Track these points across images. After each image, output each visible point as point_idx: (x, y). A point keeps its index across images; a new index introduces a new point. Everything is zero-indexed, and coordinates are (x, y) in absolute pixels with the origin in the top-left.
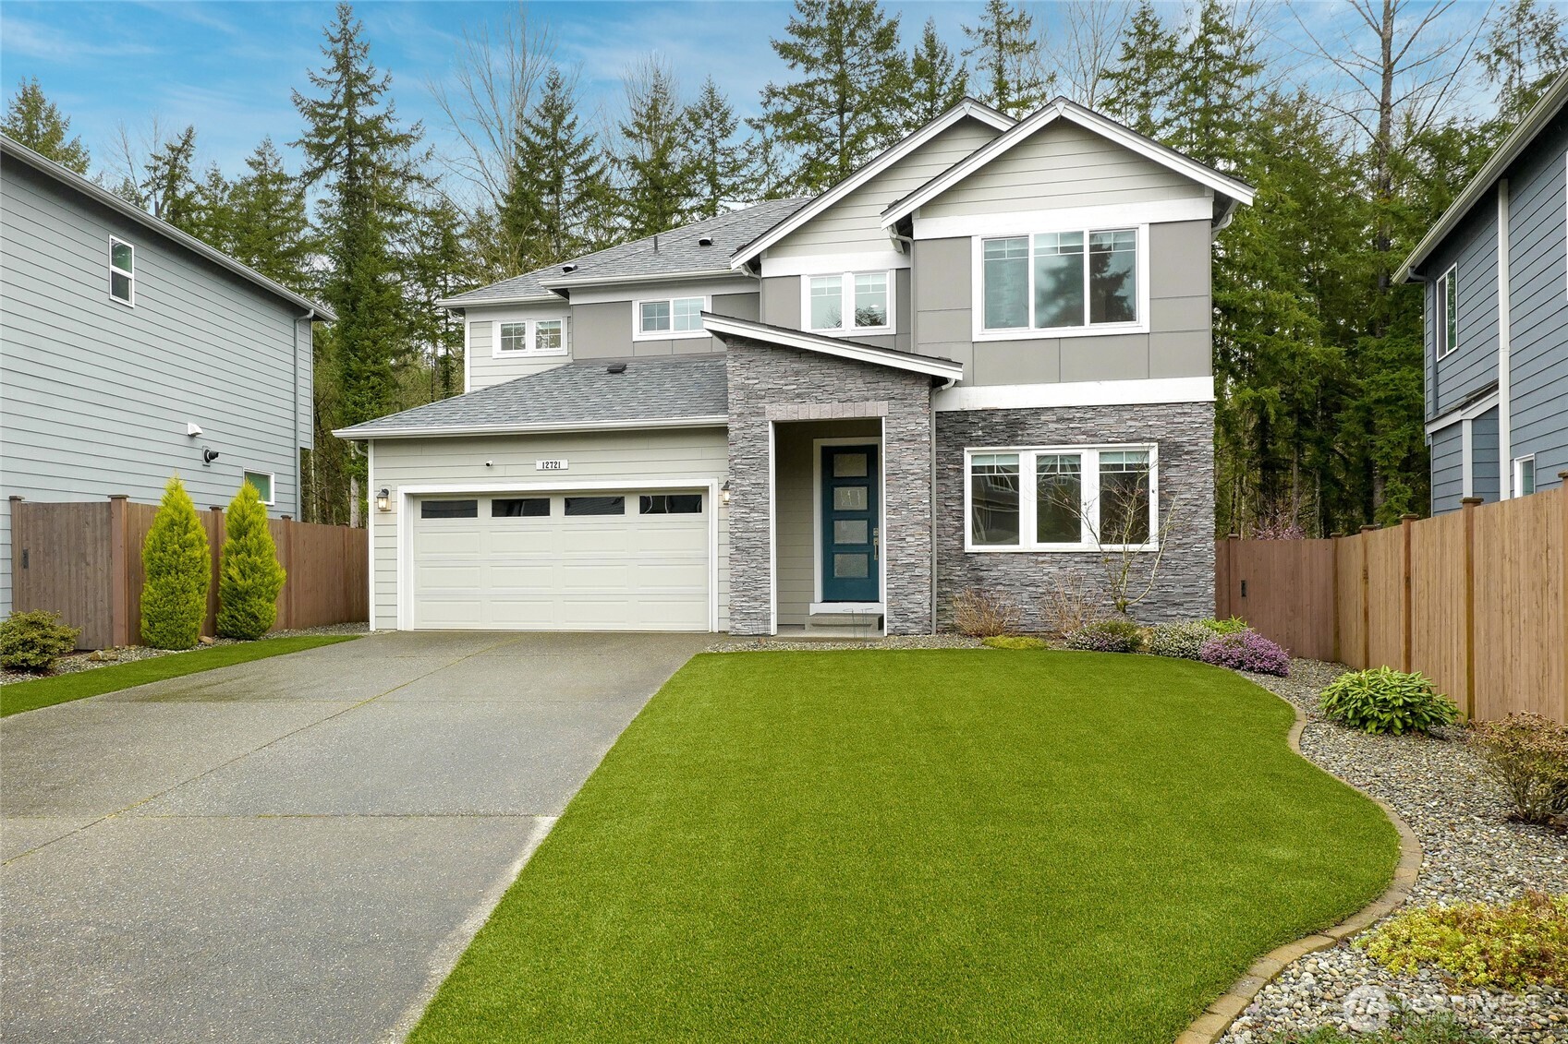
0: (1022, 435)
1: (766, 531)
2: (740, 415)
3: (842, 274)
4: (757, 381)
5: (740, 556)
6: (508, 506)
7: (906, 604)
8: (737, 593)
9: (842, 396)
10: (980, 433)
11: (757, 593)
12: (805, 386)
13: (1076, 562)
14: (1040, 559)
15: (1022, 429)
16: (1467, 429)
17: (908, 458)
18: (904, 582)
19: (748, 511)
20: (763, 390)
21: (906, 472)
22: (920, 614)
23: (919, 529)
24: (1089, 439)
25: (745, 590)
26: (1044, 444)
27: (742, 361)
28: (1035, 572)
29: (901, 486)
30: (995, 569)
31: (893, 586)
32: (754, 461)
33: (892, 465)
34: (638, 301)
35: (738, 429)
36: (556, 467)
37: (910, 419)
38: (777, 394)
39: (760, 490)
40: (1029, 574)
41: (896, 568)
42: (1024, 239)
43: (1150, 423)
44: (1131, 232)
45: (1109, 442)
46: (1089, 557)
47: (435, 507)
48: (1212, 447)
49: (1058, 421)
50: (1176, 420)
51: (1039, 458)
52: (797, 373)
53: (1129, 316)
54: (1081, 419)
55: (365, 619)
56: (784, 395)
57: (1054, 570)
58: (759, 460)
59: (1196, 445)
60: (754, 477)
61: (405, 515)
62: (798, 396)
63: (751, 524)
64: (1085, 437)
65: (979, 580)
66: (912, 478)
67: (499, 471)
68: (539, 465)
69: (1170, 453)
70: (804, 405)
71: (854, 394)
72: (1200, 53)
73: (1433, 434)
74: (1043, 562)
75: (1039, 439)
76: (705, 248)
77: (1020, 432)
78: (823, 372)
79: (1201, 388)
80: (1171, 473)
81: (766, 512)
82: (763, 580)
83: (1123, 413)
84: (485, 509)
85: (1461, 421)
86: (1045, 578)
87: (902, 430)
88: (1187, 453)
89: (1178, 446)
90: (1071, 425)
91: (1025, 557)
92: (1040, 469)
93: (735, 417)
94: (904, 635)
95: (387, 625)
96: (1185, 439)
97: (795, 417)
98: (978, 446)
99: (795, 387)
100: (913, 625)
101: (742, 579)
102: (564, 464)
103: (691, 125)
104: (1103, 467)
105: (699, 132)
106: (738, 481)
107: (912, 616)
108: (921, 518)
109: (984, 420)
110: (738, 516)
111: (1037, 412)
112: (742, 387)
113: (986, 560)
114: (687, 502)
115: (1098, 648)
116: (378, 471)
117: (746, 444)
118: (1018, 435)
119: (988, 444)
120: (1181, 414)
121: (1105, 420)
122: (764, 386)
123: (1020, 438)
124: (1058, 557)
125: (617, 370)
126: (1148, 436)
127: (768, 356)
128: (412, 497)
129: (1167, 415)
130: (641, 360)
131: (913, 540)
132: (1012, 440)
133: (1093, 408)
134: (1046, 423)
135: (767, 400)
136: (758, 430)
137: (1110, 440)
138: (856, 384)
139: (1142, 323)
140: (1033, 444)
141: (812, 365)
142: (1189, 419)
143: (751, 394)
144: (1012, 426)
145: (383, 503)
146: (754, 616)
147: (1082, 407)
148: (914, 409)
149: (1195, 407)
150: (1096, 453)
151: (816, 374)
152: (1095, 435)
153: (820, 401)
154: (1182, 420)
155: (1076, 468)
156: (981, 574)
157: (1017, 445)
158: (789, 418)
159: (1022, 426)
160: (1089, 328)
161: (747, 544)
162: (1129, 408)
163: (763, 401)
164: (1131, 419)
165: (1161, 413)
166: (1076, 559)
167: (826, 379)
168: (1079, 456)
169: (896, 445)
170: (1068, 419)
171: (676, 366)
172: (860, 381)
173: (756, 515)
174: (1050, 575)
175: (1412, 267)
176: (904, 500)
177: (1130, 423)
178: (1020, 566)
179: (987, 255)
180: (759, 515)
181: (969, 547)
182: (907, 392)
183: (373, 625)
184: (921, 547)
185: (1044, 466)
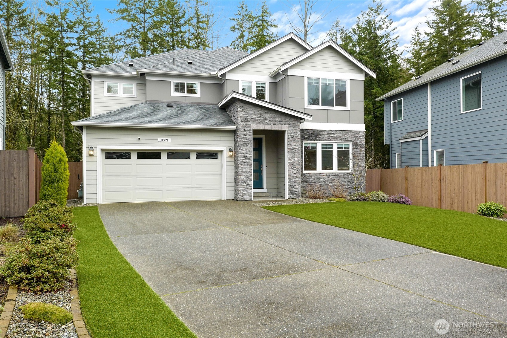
0: (318, 138)
1: (250, 166)
2: (242, 127)
4: (248, 116)
5: (242, 174)
6: (143, 155)
7: (293, 189)
8: (241, 187)
9: (274, 123)
10: (307, 136)
11: (248, 186)
12: (263, 118)
13: (332, 176)
14: (323, 175)
15: (318, 136)
16: (421, 142)
17: (294, 143)
18: (293, 182)
19: (245, 159)
20: (250, 119)
22: (298, 192)
23: (297, 166)
24: (335, 140)
25: (244, 185)
26: (324, 140)
27: (243, 108)
28: (322, 179)
29: (292, 152)
30: (311, 178)
31: (290, 183)
32: (247, 142)
33: (289, 145)
34: (173, 82)
35: (242, 131)
36: (166, 141)
37: (295, 131)
38: (254, 121)
39: (249, 152)
40: (320, 179)
41: (291, 178)
42: (318, 79)
43: (350, 136)
44: (345, 81)
45: (340, 141)
46: (335, 174)
47: (110, 154)
48: (365, 144)
49: (327, 134)
50: (356, 136)
51: (322, 145)
52: (261, 114)
53: (344, 105)
54: (333, 134)
56: (257, 121)
57: (326, 178)
58: (248, 142)
59: (361, 143)
60: (247, 148)
61: (99, 156)
62: (261, 122)
63: (246, 163)
64: (334, 139)
65: (307, 181)
66: (295, 149)
67: (142, 141)
68: (160, 140)
69: (355, 145)
70: (262, 125)
71: (278, 122)
73: (401, 142)
74: (324, 176)
75: (322, 139)
76: (191, 65)
77: (317, 137)
78: (269, 114)
79: (362, 127)
80: (355, 150)
81: (250, 160)
82: (250, 182)
83: (344, 133)
84: (134, 156)
85: (419, 140)
86: (324, 180)
87: (292, 134)
88: (359, 145)
89: (357, 143)
90: (331, 136)
91: (319, 174)
92: (322, 148)
93: (241, 127)
94: (293, 199)
95: (92, 202)
96: (358, 141)
97: (260, 129)
98: (306, 140)
99: (260, 119)
100: (296, 196)
101: (243, 182)
102: (169, 140)
104: (338, 148)
106: (242, 149)
107: (295, 193)
108: (298, 162)
109: (308, 133)
110: (242, 160)
111: (322, 131)
112: (243, 117)
113: (308, 175)
115: (361, 200)
116: (87, 140)
117: (243, 136)
118: (317, 138)
119: (309, 140)
120: (357, 134)
121: (339, 135)
122: (250, 118)
123: (317, 139)
124: (327, 174)
125: (170, 106)
126: (350, 140)
127: (251, 108)
128: (102, 150)
129: (354, 134)
130: (179, 103)
131: (295, 169)
132: (315, 139)
133: (336, 131)
134: (324, 134)
135: (251, 122)
136: (248, 132)
137: (341, 140)
138: (279, 119)
139: (348, 107)
140: (321, 141)
141: (265, 112)
142: (359, 136)
143: (246, 120)
144: (315, 135)
145: (91, 153)
146: (247, 194)
147: (334, 130)
148: (296, 128)
149: (361, 132)
150: (336, 144)
151: (267, 115)
152: (337, 139)
153: (268, 124)
154: (358, 136)
155: (332, 148)
156: (307, 179)
157: (317, 140)
158: (258, 129)
159: (318, 135)
160: (335, 108)
161: (244, 170)
162: (345, 131)
163: (250, 122)
164: (346, 135)
165: (353, 133)
166: (332, 175)
167: (270, 117)
168: (332, 145)
169: (291, 139)
170: (330, 134)
172: (280, 118)
173: (247, 160)
174: (326, 180)
175: (386, 97)
176: (293, 156)
177: (345, 136)
178: (318, 177)
179: (308, 83)
180: (248, 160)
181: (304, 171)
182: (294, 123)
183: (85, 201)
184: (298, 171)
185: (324, 147)
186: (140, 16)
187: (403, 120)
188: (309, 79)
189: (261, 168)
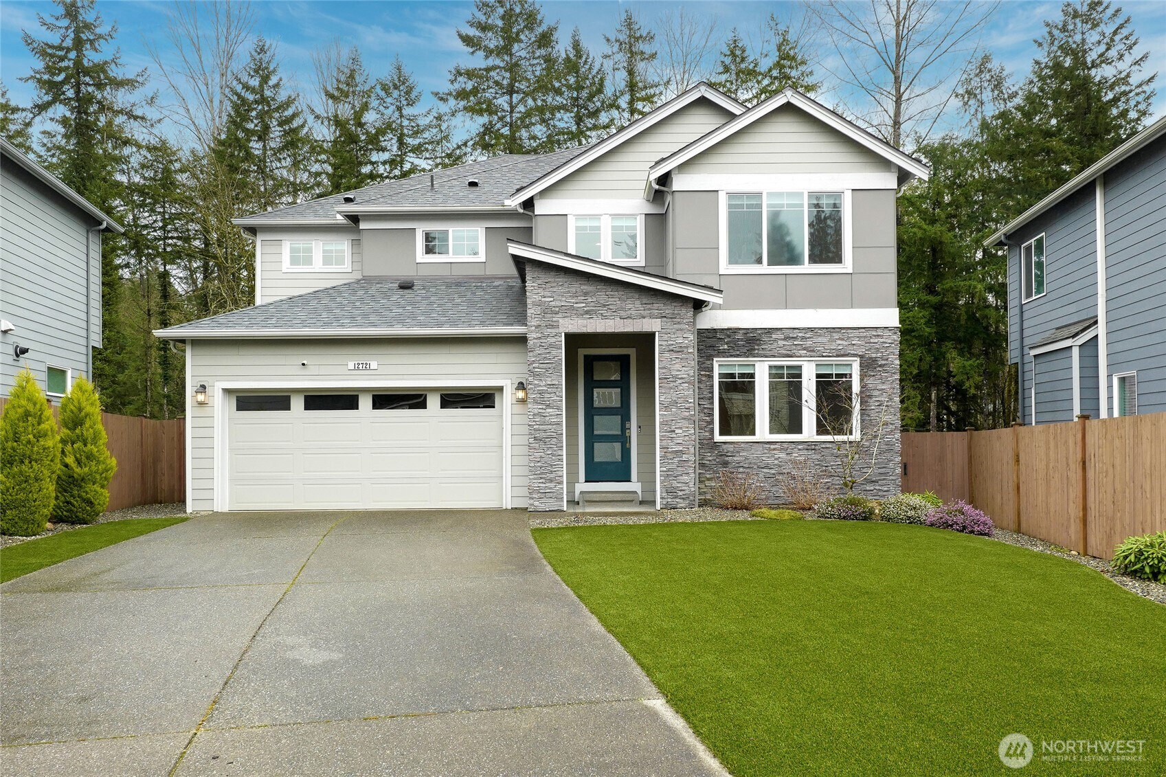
0: (758, 349)
1: (559, 424)
2: (538, 327)
3: (601, 215)
4: (552, 299)
5: (537, 445)
6: (318, 401)
7: (675, 484)
8: (535, 476)
9: (623, 314)
10: (726, 347)
11: (552, 476)
12: (592, 304)
13: (800, 450)
14: (772, 447)
15: (758, 345)
16: (1076, 352)
17: (677, 366)
18: (674, 466)
19: (544, 407)
20: (557, 307)
21: (676, 377)
22: (687, 492)
23: (685, 424)
24: (808, 353)
25: (542, 473)
26: (774, 356)
27: (539, 282)
28: (768, 457)
29: (671, 388)
30: (737, 455)
31: (665, 469)
32: (550, 366)
33: (664, 371)
34: (421, 229)
35: (536, 339)
36: (367, 367)
37: (679, 334)
38: (569, 311)
39: (554, 390)
40: (764, 459)
41: (667, 454)
42: (759, 195)
43: (853, 342)
44: (838, 195)
45: (823, 356)
46: (810, 446)
47: (249, 401)
48: (898, 362)
49: (786, 339)
50: (872, 341)
51: (770, 367)
52: (586, 294)
53: (837, 258)
54: (803, 338)
55: (183, 501)
56: (575, 312)
57: (783, 455)
58: (554, 365)
59: (887, 360)
60: (550, 379)
61: (221, 407)
62: (587, 312)
63: (547, 418)
64: (805, 352)
65: (726, 464)
66: (680, 381)
67: (311, 370)
68: (351, 366)
69: (868, 365)
70: (591, 320)
71: (633, 312)
72: (775, 73)
74: (774, 449)
75: (771, 353)
76: (474, 189)
77: (756, 347)
78: (607, 293)
79: (890, 317)
80: (870, 382)
81: (559, 408)
82: (558, 465)
83: (834, 334)
84: (297, 403)
85: (1072, 346)
86: (776, 462)
87: (672, 343)
88: (880, 366)
89: (874, 360)
90: (795, 343)
91: (761, 445)
92: (771, 375)
93: (533, 328)
94: (674, 508)
95: (204, 507)
96: (879, 355)
97: (584, 330)
98: (724, 357)
99: (584, 305)
100: (681, 501)
101: (539, 464)
102: (374, 365)
103: (382, 94)
104: (818, 376)
105: (389, 100)
106: (536, 382)
107: (680, 493)
108: (687, 414)
109: (729, 337)
110: (536, 411)
111: (770, 331)
112: (540, 304)
113: (731, 448)
114: (482, 399)
115: (844, 518)
116: (195, 368)
117: (542, 351)
118: (755, 349)
119: (731, 356)
120: (875, 336)
121: (820, 339)
122: (558, 304)
123: (756, 352)
124: (785, 445)
125: (406, 286)
126: (852, 352)
127: (561, 279)
128: (228, 392)
129: (865, 337)
130: (424, 279)
131: (680, 431)
132: (750, 353)
133: (811, 329)
134: (776, 340)
135: (560, 315)
136: (553, 340)
137: (824, 354)
138: (634, 305)
139: (847, 265)
140: (766, 357)
141: (598, 287)
142: (882, 340)
143: (547, 310)
144: (751, 342)
145: (201, 397)
146: (551, 495)
147: (804, 329)
148: (682, 326)
149: (886, 331)
150: (813, 365)
151: (603, 295)
152: (813, 351)
153: (605, 317)
154: (876, 341)
155: (800, 376)
156: (727, 459)
157: (755, 357)
158: (579, 331)
159: (758, 342)
160: (808, 268)
161: (544, 435)
162: (838, 330)
163: (557, 316)
164: (839, 339)
165: (861, 334)
166: (800, 447)
167: (610, 299)
168: (800, 367)
169: (667, 355)
170: (793, 338)
171: (458, 284)
172: (638, 302)
173: (551, 410)
174: (780, 460)
175: (1005, 234)
176: (674, 399)
177: (839, 342)
178: (758, 452)
179: (730, 206)
180: (554, 410)
181: (718, 438)
182: (676, 312)
183: (190, 507)
184: (687, 438)
185: (775, 372)
186: (502, 101)
187: (1045, 294)
188: (731, 195)
189: (627, 431)
